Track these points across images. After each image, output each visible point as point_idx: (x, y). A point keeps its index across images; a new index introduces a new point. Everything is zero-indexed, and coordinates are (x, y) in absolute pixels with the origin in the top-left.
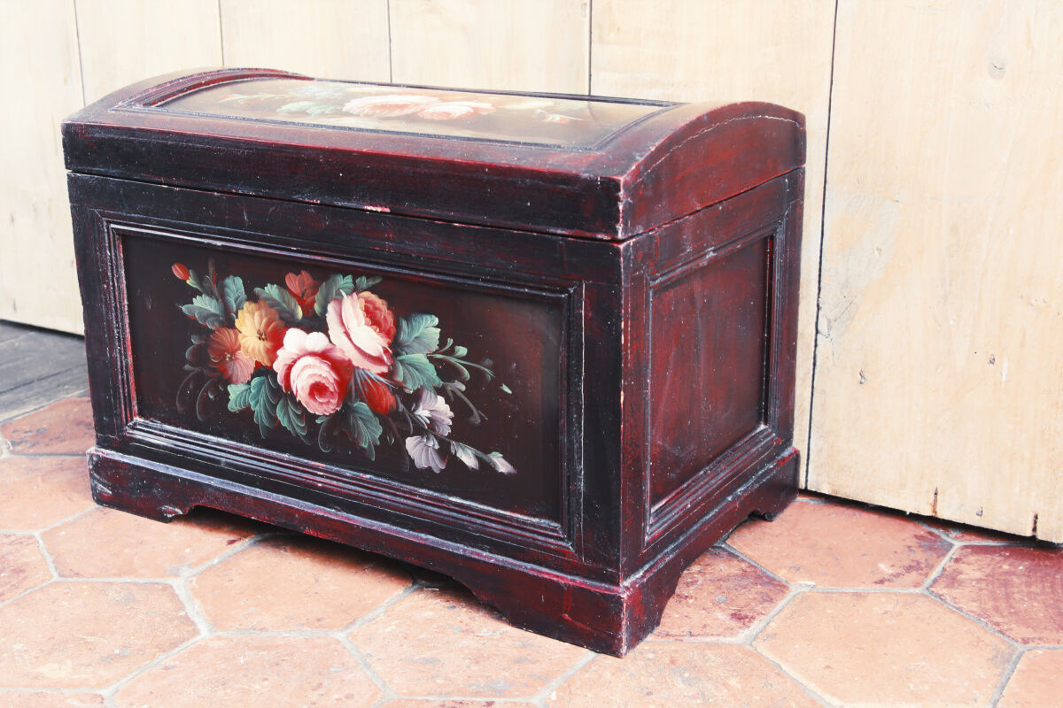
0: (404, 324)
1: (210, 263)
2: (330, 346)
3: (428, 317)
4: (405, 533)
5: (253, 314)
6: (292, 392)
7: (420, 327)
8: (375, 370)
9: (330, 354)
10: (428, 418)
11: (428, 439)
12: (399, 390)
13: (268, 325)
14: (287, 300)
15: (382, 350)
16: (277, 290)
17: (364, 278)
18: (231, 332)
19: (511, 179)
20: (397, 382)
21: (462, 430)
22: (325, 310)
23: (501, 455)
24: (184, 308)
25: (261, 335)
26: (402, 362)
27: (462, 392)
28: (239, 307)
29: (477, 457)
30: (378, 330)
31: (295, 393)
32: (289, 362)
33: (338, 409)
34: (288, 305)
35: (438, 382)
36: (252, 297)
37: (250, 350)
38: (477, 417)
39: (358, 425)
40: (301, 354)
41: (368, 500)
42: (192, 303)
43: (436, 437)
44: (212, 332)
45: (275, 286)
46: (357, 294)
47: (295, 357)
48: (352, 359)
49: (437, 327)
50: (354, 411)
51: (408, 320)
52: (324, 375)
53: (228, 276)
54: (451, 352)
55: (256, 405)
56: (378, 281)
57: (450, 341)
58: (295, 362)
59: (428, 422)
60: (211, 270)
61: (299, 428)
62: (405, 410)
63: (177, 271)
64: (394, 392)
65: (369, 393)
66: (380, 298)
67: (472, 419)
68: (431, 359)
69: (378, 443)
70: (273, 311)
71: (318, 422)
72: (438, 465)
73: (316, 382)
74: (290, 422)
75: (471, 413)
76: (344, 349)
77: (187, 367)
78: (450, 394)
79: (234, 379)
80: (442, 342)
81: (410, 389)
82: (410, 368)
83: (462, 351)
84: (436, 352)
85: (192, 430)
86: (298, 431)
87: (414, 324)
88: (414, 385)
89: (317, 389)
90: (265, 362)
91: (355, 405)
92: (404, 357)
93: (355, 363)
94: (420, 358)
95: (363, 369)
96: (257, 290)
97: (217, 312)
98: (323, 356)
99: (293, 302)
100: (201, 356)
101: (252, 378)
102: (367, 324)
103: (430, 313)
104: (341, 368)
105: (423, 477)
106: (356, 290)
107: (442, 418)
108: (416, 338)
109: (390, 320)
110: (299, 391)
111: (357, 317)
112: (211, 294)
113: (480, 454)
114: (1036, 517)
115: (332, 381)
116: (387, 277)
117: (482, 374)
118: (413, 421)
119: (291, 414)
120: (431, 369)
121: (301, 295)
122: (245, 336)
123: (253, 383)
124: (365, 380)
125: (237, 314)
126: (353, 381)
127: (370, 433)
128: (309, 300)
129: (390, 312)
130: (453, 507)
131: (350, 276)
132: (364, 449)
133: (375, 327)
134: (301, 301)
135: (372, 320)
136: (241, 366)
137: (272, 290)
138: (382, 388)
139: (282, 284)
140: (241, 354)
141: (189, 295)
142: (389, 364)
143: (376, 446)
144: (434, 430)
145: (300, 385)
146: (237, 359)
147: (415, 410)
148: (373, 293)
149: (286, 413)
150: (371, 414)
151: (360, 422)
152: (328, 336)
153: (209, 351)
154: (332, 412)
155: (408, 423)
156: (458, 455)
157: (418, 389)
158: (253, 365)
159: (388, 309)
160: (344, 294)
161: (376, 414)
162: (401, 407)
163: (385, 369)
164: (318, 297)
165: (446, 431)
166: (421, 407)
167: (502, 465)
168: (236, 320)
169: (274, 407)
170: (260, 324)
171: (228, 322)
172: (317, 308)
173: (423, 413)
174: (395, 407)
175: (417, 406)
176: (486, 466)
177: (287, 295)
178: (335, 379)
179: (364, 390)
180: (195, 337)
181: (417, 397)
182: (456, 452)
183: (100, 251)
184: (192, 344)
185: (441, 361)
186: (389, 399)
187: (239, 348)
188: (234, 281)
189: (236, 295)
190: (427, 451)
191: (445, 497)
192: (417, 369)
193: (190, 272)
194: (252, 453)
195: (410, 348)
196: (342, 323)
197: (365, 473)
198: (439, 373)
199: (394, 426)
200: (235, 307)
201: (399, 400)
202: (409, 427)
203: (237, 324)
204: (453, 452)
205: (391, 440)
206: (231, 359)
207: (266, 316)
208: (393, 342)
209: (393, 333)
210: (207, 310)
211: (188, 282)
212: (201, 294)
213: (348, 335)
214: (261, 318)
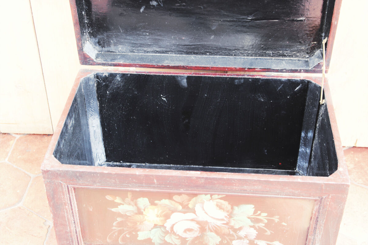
0: (236, 208)
2: (197, 217)
5: (154, 210)
7: (244, 209)
8: (219, 223)
9: (196, 219)
10: (245, 235)
11: (244, 240)
12: (231, 228)
13: (162, 213)
14: (173, 204)
15: (224, 217)
17: (217, 196)
18: (141, 216)
20: (230, 225)
21: (260, 237)
22: (194, 206)
23: (279, 242)
24: (113, 210)
25: (158, 216)
26: (234, 220)
27: (263, 226)
28: (146, 208)
29: (267, 244)
30: (223, 211)
31: (175, 232)
32: (173, 223)
33: (199, 235)
34: (174, 206)
36: (153, 204)
37: (151, 221)
38: (269, 233)
40: (180, 220)
42: (118, 208)
43: (248, 239)
44: (129, 216)
45: (167, 200)
46: (212, 201)
49: (254, 208)
51: (239, 207)
52: (193, 226)
53: (139, 198)
54: (259, 215)
55: (153, 237)
56: (224, 196)
57: (259, 212)
58: (176, 223)
60: (129, 196)
62: (234, 233)
63: (109, 198)
64: (229, 228)
65: (216, 230)
66: (225, 201)
67: (266, 233)
68: (249, 218)
69: (218, 243)
70: (165, 208)
71: (188, 240)
73: (188, 228)
74: (172, 240)
75: (266, 232)
76: (204, 218)
77: (114, 228)
78: (257, 227)
79: (142, 230)
80: (255, 212)
81: (237, 227)
82: (238, 221)
83: (265, 214)
84: (252, 215)
86: (177, 243)
87: (242, 207)
88: (239, 226)
89: (188, 230)
90: (160, 224)
91: (208, 234)
92: (235, 218)
93: (209, 221)
94: (243, 218)
95: (214, 223)
96: (156, 202)
97: (133, 210)
98: (193, 220)
99: (177, 204)
100: (122, 224)
101: (152, 229)
102: (217, 209)
103: (250, 204)
104: (202, 223)
106: (212, 199)
107: (252, 234)
108: (242, 212)
109: (229, 207)
112: (129, 204)
113: (268, 242)
114: (357, 140)
115: (196, 227)
117: (273, 220)
118: (237, 236)
119: (173, 238)
120: (249, 221)
121: (181, 202)
122: (148, 217)
123: (152, 231)
124: (214, 226)
125: (144, 210)
126: (207, 227)
127: (214, 240)
128: (186, 203)
131: (209, 195)
133: (221, 210)
134: (181, 204)
135: (219, 208)
136: (146, 226)
137: (165, 201)
138: (223, 228)
139: (171, 199)
140: (146, 222)
141: (117, 205)
142: (227, 220)
145: (179, 230)
146: (143, 224)
147: (238, 233)
148: (221, 200)
149: (170, 238)
150: (216, 235)
151: (210, 238)
152: (196, 214)
153: (127, 222)
154: (195, 236)
156: (258, 243)
157: (241, 227)
158: (154, 225)
159: (229, 204)
160: (205, 201)
161: (218, 235)
163: (225, 222)
164: (191, 202)
165: (253, 237)
166: (242, 231)
169: (164, 237)
171: (140, 212)
172: (190, 206)
173: (242, 233)
174: (228, 233)
175: (240, 232)
177: (173, 202)
178: (198, 227)
179: (213, 229)
180: (119, 218)
181: (240, 229)
182: (257, 243)
183: (64, 195)
184: (117, 220)
185: (254, 218)
186: (226, 230)
187: (145, 220)
188: (143, 200)
189: (144, 204)
190: (243, 244)
192: (241, 221)
193: (117, 198)
195: (238, 215)
196: (203, 210)
198: (252, 222)
199: (227, 238)
200: (143, 208)
201: (231, 231)
202: (235, 238)
203: (144, 213)
204: (255, 243)
205: (225, 242)
206: (140, 224)
207: (161, 210)
208: (230, 214)
209: (230, 211)
210: (127, 210)
211: (116, 201)
212: (123, 204)
213: (206, 213)
214: (158, 211)
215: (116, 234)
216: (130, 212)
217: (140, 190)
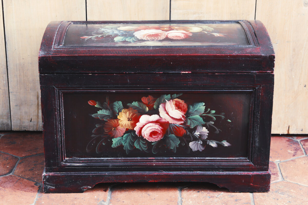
0: (191, 107)
1: (106, 98)
2: (160, 118)
3: (201, 103)
4: (190, 173)
5: (126, 113)
7: (197, 107)
8: (178, 123)
9: (159, 121)
10: (199, 135)
11: (198, 141)
12: (188, 128)
13: (132, 116)
14: (141, 106)
15: (181, 116)
16: (138, 103)
17: (175, 95)
18: (116, 121)
19: (237, 58)
20: (187, 125)
21: (211, 136)
22: (158, 107)
23: (226, 141)
24: (93, 115)
25: (129, 119)
26: (189, 119)
27: (213, 124)
28: (120, 111)
29: (217, 143)
30: (180, 110)
31: (143, 136)
32: (141, 126)
33: (162, 138)
34: (142, 107)
35: (204, 123)
36: (126, 107)
37: (124, 125)
38: (218, 131)
39: (170, 142)
40: (147, 123)
41: (174, 166)
42: (97, 113)
43: (202, 140)
44: (106, 121)
45: (137, 102)
46: (172, 100)
47: (144, 124)
48: (169, 121)
49: (204, 106)
50: (169, 138)
51: (193, 105)
52: (157, 128)
53: (115, 101)
54: (209, 112)
55: (125, 143)
56: (181, 95)
57: (209, 110)
58: (144, 126)
59: (199, 136)
60: (107, 100)
61: (144, 147)
62: (190, 134)
63: (90, 103)
64: (186, 129)
65: (176, 130)
66: (182, 100)
67: (216, 132)
68: (201, 116)
69: (178, 146)
70: (135, 110)
71: (152, 144)
72: (201, 149)
73: (153, 131)
74: (140, 146)
75: (216, 130)
76: (166, 119)
77: (93, 136)
78: (208, 126)
79: (116, 136)
80: (206, 110)
81: (192, 127)
82: (193, 120)
83: (214, 112)
84: (203, 114)
85: (93, 157)
86: (144, 149)
87: (195, 106)
88: (194, 126)
89: (153, 133)
90: (131, 128)
91: (169, 136)
92: (191, 117)
93: (170, 122)
94: (197, 116)
95: (174, 124)
96: (128, 104)
97: (109, 115)
98: (156, 122)
99: (144, 106)
100: (100, 131)
101: (124, 134)
102: (176, 109)
103: (202, 102)
104: (164, 125)
105: (197, 153)
106: (172, 98)
107: (205, 134)
108: (196, 110)
109: (186, 107)
110: (145, 135)
111: (172, 107)
112: (106, 109)
113: (218, 142)
115: (160, 130)
116: (184, 93)
117: (221, 118)
118: (193, 137)
119: (141, 144)
120: (201, 119)
122: (122, 121)
123: (124, 136)
124: (174, 127)
125: (118, 114)
126: (169, 128)
127: (174, 143)
128: (152, 105)
129: (186, 104)
130: (208, 161)
131: (169, 95)
132: (172, 149)
133: (179, 109)
134: (148, 105)
135: (178, 107)
136: (119, 131)
137: (135, 104)
138: (181, 128)
139: (139, 101)
140: (120, 127)
141: (96, 110)
142: (184, 120)
143: (177, 148)
144: (201, 138)
145: (146, 133)
146: (117, 129)
147: (194, 133)
148: (179, 99)
149: (139, 144)
150: (176, 137)
151: (171, 141)
152: (159, 115)
153: (104, 128)
154: (159, 140)
157: (195, 126)
158: (125, 130)
160: (167, 101)
161: (177, 137)
162: (188, 133)
163: (182, 122)
164: (156, 103)
165: (206, 137)
166: (196, 131)
167: (226, 144)
168: (118, 116)
169: (134, 142)
170: (129, 116)
171: (114, 116)
172: (155, 107)
173: (197, 133)
174: (186, 133)
175: (195, 132)
176: (220, 146)
177: (142, 104)
178: (161, 129)
179: (173, 130)
180: (97, 125)
181: (195, 129)
182: (209, 143)
183: (55, 100)
184: (96, 127)
185: (205, 116)
186: (184, 131)
187: (119, 125)
188: (118, 103)
189: (119, 107)
190: (198, 145)
191: (204, 158)
192: (195, 120)
193: (97, 102)
194: (123, 160)
195: (193, 114)
196: (165, 110)
197: (172, 157)
198: (204, 120)
199: (185, 140)
200: (118, 111)
201: (188, 131)
202: (191, 139)
203: (118, 117)
204: (208, 143)
205: (183, 144)
206: (114, 130)
207: (132, 112)
208: (186, 113)
209: (186, 110)
210: (104, 114)
211: (95, 106)
212: (101, 109)
213: (167, 113)
214: (130, 114)
215: (94, 142)
216: (106, 117)
217: (116, 92)
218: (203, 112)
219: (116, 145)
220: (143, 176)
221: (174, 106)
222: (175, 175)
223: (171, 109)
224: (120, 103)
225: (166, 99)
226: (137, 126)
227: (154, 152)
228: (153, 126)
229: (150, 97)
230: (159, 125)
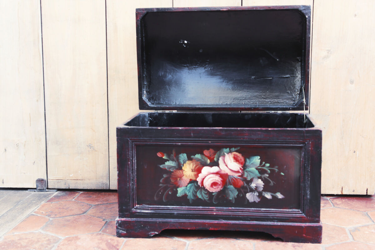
0: (248, 160)
1: (173, 151)
2: (220, 170)
3: (256, 157)
4: (247, 222)
5: (190, 164)
6: (204, 186)
7: (253, 160)
8: (236, 175)
9: (220, 173)
10: (255, 186)
11: (255, 193)
12: (245, 180)
13: (196, 167)
15: (239, 169)
16: (200, 156)
17: (233, 148)
18: (181, 171)
20: (244, 177)
21: (267, 188)
22: (218, 159)
23: (280, 193)
24: (161, 166)
25: (193, 170)
26: (246, 171)
27: (267, 177)
28: (185, 162)
29: (272, 195)
32: (203, 177)
33: (222, 189)
34: (204, 160)
35: (259, 175)
36: (190, 159)
37: (188, 176)
38: (272, 183)
39: (229, 193)
40: (208, 174)
41: (233, 215)
42: (165, 164)
43: (258, 192)
44: (172, 172)
45: (199, 154)
47: (206, 175)
49: (260, 159)
50: (228, 189)
51: (249, 158)
52: (217, 179)
53: (180, 153)
54: (264, 166)
55: (189, 193)
56: (239, 148)
57: (264, 163)
58: (205, 177)
59: (255, 188)
60: (174, 153)
61: (206, 197)
62: (247, 185)
63: (159, 155)
64: (243, 181)
65: (234, 182)
66: (239, 153)
67: (270, 184)
68: (257, 169)
69: (236, 197)
70: (198, 162)
71: (213, 194)
72: (257, 200)
73: (214, 182)
74: (202, 196)
75: (270, 182)
76: (225, 170)
77: (161, 185)
78: (263, 178)
79: (181, 186)
80: (261, 163)
81: (249, 179)
82: (249, 172)
83: (268, 165)
84: (259, 166)
85: (160, 205)
86: (205, 198)
87: (251, 159)
88: (250, 177)
89: (214, 184)
90: (194, 179)
91: (228, 187)
92: (247, 170)
93: (229, 174)
94: (253, 169)
95: (232, 176)
96: (192, 157)
97: (175, 166)
98: (217, 173)
99: (206, 159)
100: (167, 181)
101: (188, 184)
102: (234, 162)
103: (257, 155)
104: (224, 177)
105: (254, 204)
106: (231, 152)
107: (260, 185)
108: (252, 163)
109: (243, 160)
110: (207, 186)
111: (230, 160)
112: (173, 160)
113: (272, 194)
114: (367, 189)
115: (220, 181)
116: (242, 147)
117: (274, 171)
118: (250, 188)
119: (203, 194)
120: (257, 172)
121: (209, 156)
122: (186, 172)
123: (188, 186)
124: (232, 178)
125: (183, 165)
126: (228, 180)
127: (233, 194)
128: (212, 157)
130: (263, 211)
131: (228, 148)
132: (230, 200)
133: (237, 162)
134: (209, 158)
135: (236, 160)
136: (183, 181)
137: (198, 156)
138: (239, 180)
139: (202, 153)
140: (184, 178)
141: (164, 161)
142: (242, 172)
144: (257, 190)
145: (207, 184)
146: (182, 179)
147: (250, 185)
148: (237, 152)
149: (201, 193)
150: (234, 188)
151: (230, 192)
152: (219, 167)
153: (171, 178)
154: (219, 190)
155: (247, 189)
156: (265, 196)
157: (252, 178)
158: (189, 180)
159: (242, 156)
160: (226, 154)
161: (235, 188)
162: (245, 185)
163: (240, 174)
164: (216, 156)
165: (261, 189)
166: (253, 183)
167: (280, 196)
169: (196, 192)
170: (193, 167)
171: (180, 167)
172: (215, 159)
173: (253, 185)
174: (243, 185)
175: (251, 183)
176: (274, 198)
177: (204, 157)
179: (232, 182)
180: (165, 175)
181: (251, 181)
183: (128, 151)
184: (163, 177)
185: (260, 169)
186: (241, 183)
187: (183, 176)
188: (183, 155)
189: (184, 159)
190: (254, 196)
191: (260, 209)
192: (252, 173)
193: (165, 154)
194: (187, 208)
195: (250, 167)
196: (225, 162)
197: (231, 207)
198: (260, 173)
199: (242, 191)
200: (182, 163)
201: (245, 183)
202: (248, 190)
203: (183, 168)
204: (263, 195)
205: (241, 195)
206: (180, 180)
207: (196, 164)
208: (243, 166)
209: (243, 163)
210: (171, 165)
211: (164, 157)
212: (168, 161)
213: (226, 166)
214: (193, 165)
215: (162, 191)
216: (172, 168)
217: (181, 144)
218: (258, 165)
219: (180, 194)
220: (204, 224)
221: (232, 159)
222: (233, 224)
223: (230, 162)
224: (185, 155)
225: (226, 152)
226: (199, 177)
227: (215, 202)
228: (213, 177)
229: (211, 150)
230: (219, 176)
